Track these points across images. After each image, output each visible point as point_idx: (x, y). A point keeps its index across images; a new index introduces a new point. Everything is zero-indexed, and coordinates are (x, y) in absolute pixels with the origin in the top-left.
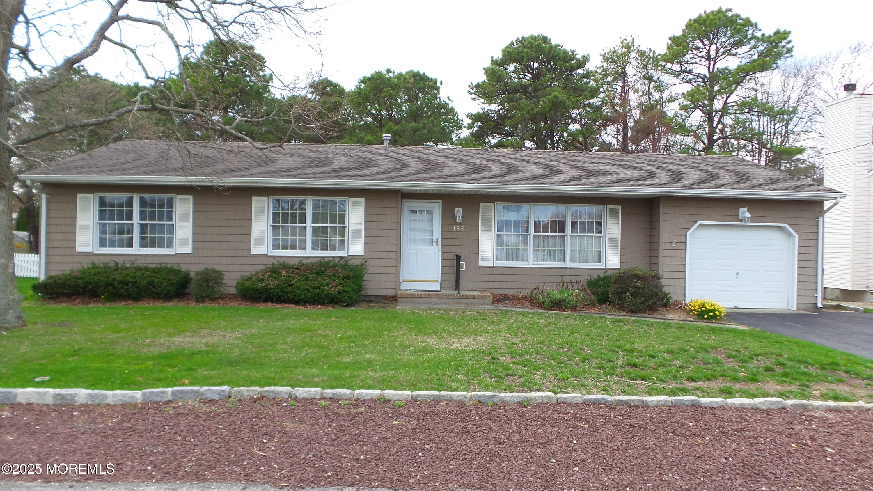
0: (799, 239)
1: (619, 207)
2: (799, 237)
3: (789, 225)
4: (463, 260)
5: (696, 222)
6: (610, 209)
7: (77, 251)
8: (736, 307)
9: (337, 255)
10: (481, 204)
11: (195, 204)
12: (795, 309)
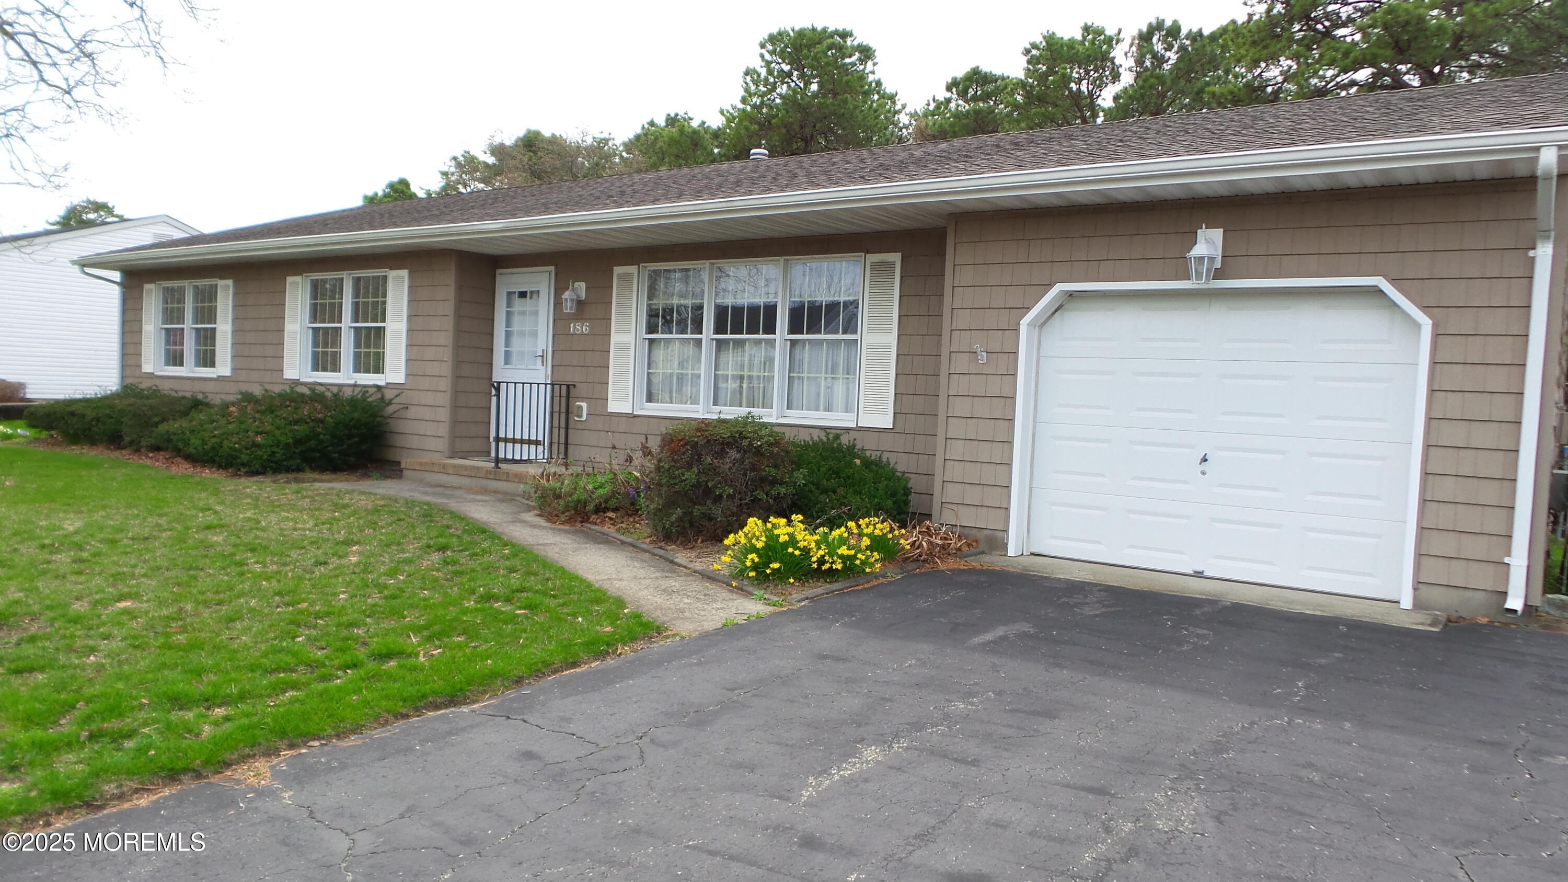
0: (1437, 336)
1: (895, 258)
2: (1435, 326)
3: (1394, 281)
4: (583, 399)
5: (1050, 285)
6: (873, 265)
7: (143, 371)
8: (1199, 574)
9: (371, 383)
10: (617, 270)
11: (236, 294)
12: (1407, 602)
